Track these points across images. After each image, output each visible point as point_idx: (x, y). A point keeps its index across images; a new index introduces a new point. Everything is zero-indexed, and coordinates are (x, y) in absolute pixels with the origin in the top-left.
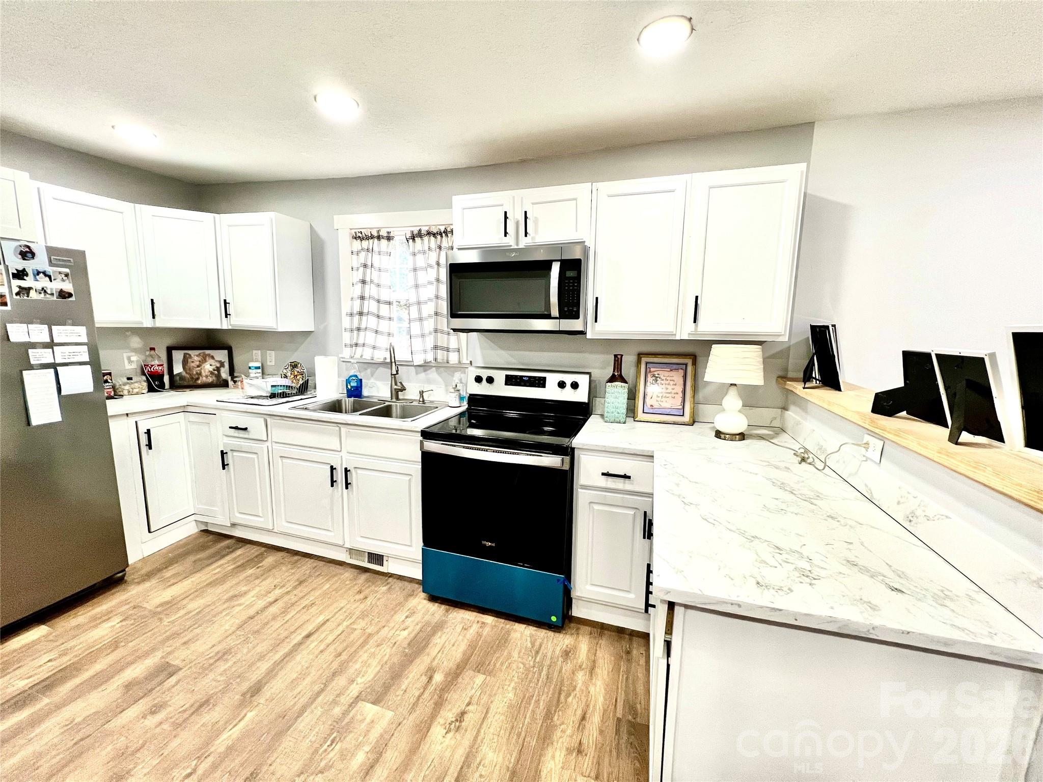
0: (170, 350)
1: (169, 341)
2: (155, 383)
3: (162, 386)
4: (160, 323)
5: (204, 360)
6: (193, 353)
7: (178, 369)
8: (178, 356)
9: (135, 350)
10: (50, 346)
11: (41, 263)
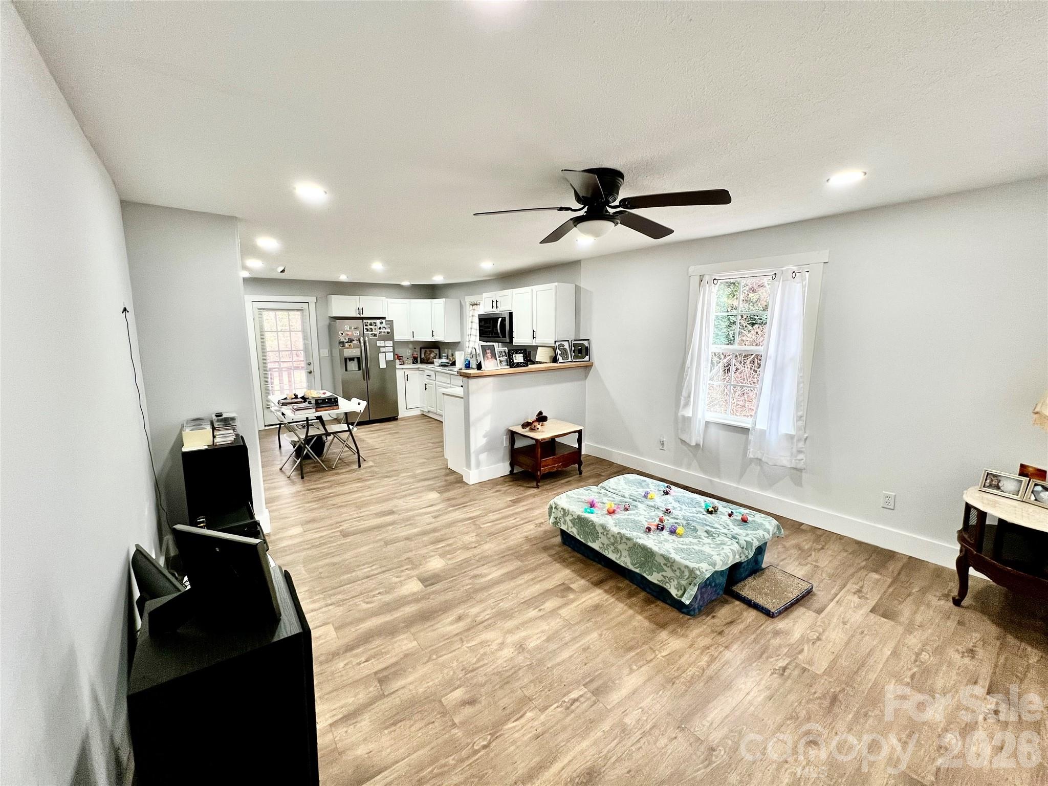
0: (421, 348)
1: (421, 346)
2: (415, 361)
3: (417, 362)
4: (416, 339)
5: (431, 353)
6: (428, 350)
7: (423, 356)
8: (423, 351)
9: (410, 349)
10: (384, 347)
11: (384, 325)
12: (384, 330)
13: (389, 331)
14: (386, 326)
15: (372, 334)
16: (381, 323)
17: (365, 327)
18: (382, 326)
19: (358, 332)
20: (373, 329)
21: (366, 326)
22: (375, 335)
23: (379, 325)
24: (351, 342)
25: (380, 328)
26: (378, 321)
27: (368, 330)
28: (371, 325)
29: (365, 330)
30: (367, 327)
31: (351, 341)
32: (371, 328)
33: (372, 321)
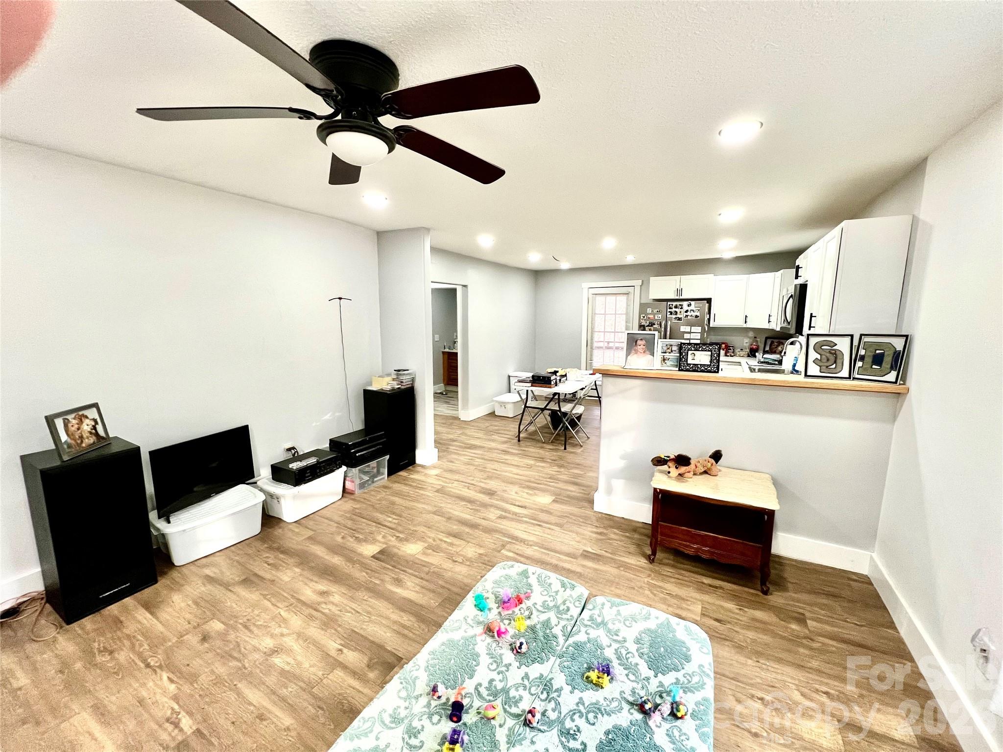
10: (690, 333)
11: (692, 307)
12: (692, 313)
13: (698, 314)
14: (694, 309)
15: (676, 318)
16: (689, 305)
17: (669, 310)
18: (689, 308)
19: (660, 316)
20: (678, 312)
21: (670, 308)
22: (680, 319)
23: (685, 307)
24: (652, 326)
25: (687, 311)
26: (685, 304)
27: (671, 313)
28: (676, 307)
29: (669, 313)
30: (670, 310)
31: (652, 324)
32: (675, 311)
33: (678, 303)
